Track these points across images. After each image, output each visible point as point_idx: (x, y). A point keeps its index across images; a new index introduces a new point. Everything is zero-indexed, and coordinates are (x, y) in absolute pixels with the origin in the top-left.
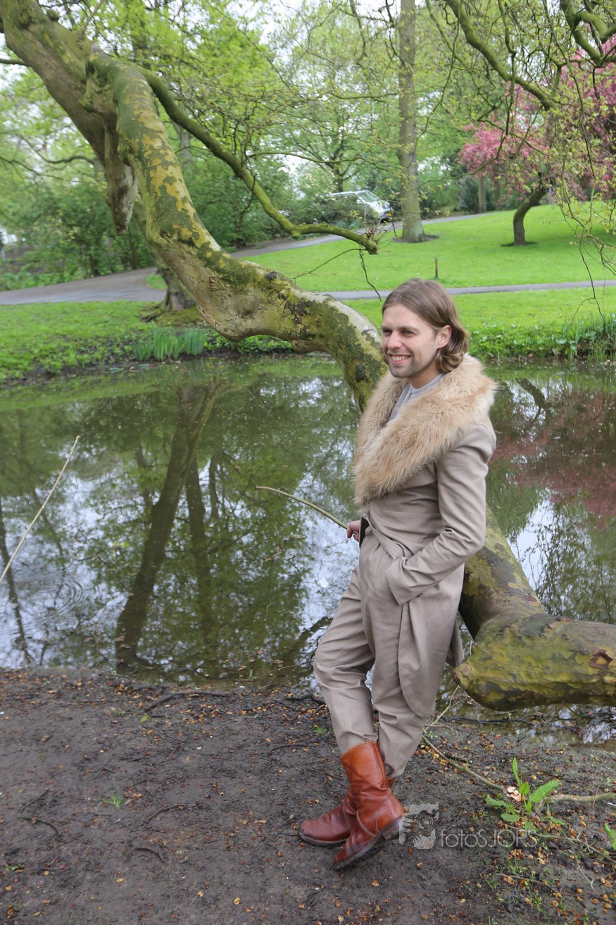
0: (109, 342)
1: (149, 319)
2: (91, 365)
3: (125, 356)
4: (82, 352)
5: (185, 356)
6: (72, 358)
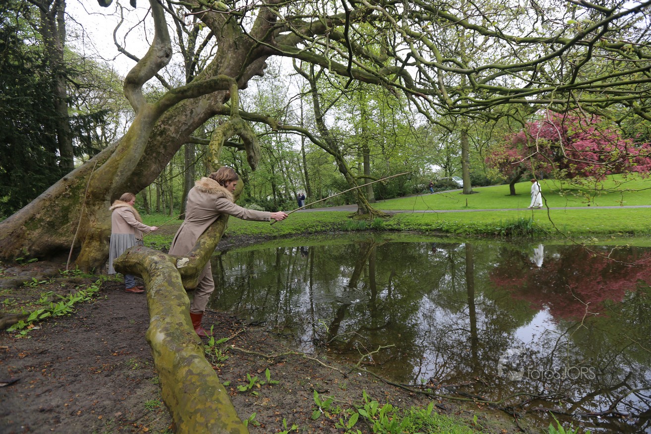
0: (334, 224)
1: (350, 217)
2: (325, 231)
3: (338, 229)
4: (323, 227)
5: (358, 230)
6: (319, 229)
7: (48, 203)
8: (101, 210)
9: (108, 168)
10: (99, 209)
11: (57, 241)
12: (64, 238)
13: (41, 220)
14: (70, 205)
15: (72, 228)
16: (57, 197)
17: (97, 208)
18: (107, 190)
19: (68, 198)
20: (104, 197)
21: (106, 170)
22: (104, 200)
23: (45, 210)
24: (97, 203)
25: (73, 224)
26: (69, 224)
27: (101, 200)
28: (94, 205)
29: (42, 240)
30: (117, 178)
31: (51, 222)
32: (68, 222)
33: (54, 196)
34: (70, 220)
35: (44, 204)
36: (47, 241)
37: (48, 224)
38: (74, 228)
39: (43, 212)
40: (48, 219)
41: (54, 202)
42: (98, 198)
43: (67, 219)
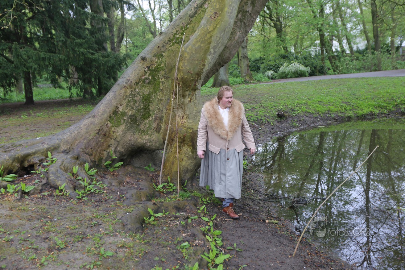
7: (129, 92)
8: (192, 104)
9: (199, 44)
10: (190, 101)
11: (140, 140)
12: (147, 137)
13: (124, 114)
14: (151, 93)
15: (154, 125)
16: (137, 83)
17: (187, 100)
18: (199, 75)
19: (148, 83)
20: (195, 85)
21: (197, 46)
22: (195, 90)
23: (127, 100)
24: (187, 93)
25: (156, 119)
26: (151, 119)
27: (192, 89)
28: (184, 96)
29: (126, 140)
30: (210, 57)
31: (134, 115)
32: (149, 116)
33: (134, 82)
34: (151, 113)
35: (126, 92)
36: (130, 140)
37: (131, 119)
38: (158, 125)
39: (125, 103)
40: (130, 113)
41: (135, 89)
42: (189, 87)
43: (149, 112)
